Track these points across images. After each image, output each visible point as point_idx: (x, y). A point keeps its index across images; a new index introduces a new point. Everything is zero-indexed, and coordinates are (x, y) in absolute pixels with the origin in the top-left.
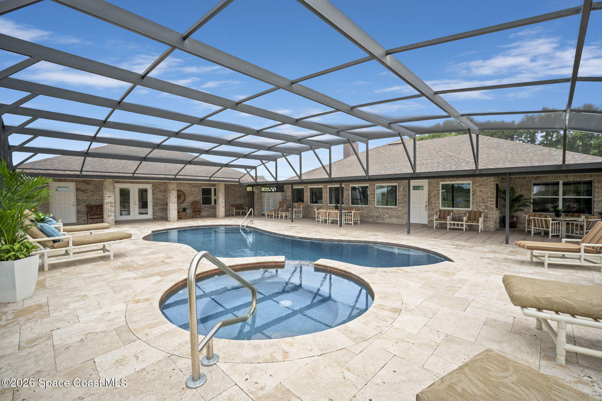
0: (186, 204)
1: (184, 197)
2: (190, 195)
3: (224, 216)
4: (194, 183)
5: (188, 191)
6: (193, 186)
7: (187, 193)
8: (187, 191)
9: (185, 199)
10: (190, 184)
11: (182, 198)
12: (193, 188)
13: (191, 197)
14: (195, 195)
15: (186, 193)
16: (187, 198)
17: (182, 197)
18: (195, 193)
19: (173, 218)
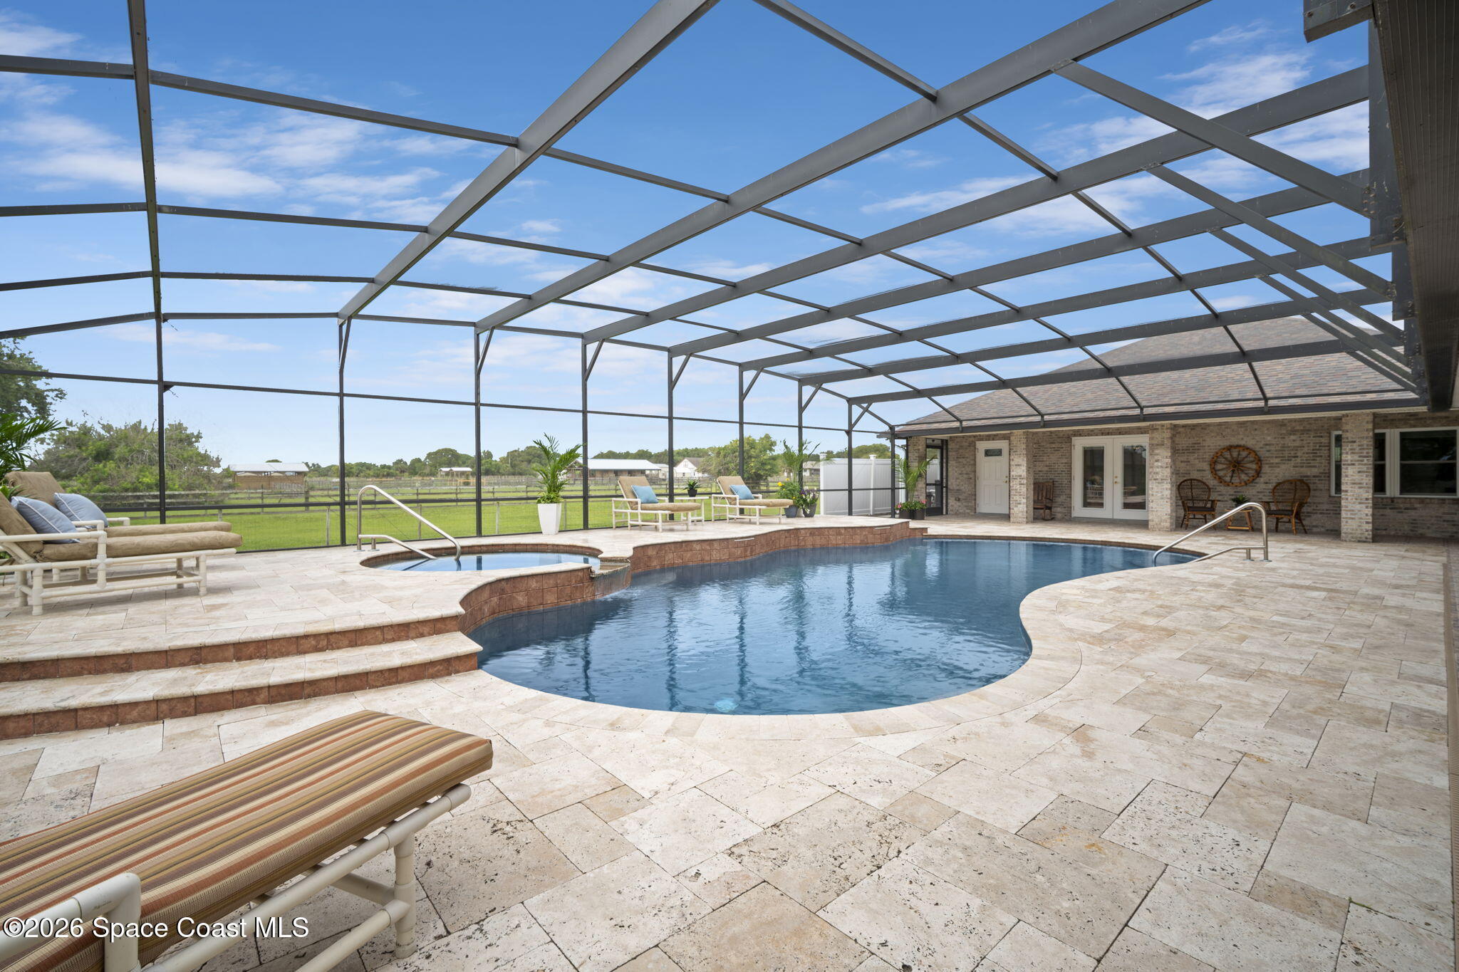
0: (1263, 486)
1: (1254, 466)
2: (1277, 460)
3: (1369, 535)
4: (1295, 420)
5: (1272, 448)
6: (1293, 432)
7: (1267, 454)
8: (1268, 448)
9: (1258, 473)
10: (1282, 424)
11: (1249, 468)
12: (1293, 437)
13: (1283, 467)
14: (1299, 460)
15: (1262, 454)
16: (1266, 469)
17: (1248, 465)
18: (1299, 454)
19: (1156, 520)
